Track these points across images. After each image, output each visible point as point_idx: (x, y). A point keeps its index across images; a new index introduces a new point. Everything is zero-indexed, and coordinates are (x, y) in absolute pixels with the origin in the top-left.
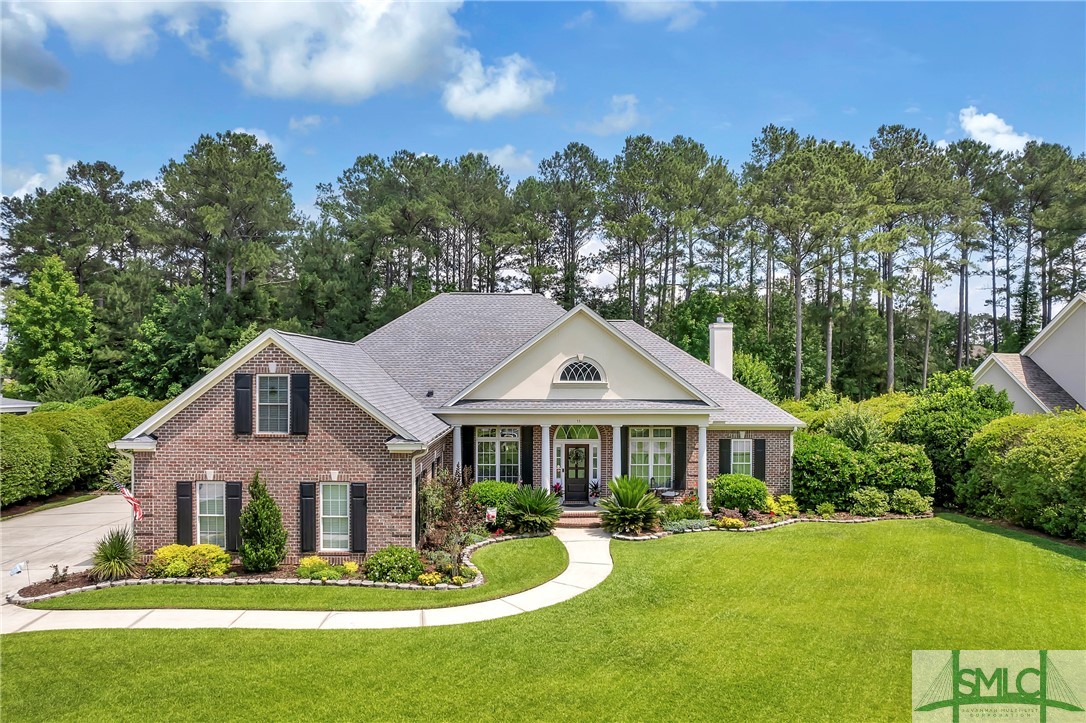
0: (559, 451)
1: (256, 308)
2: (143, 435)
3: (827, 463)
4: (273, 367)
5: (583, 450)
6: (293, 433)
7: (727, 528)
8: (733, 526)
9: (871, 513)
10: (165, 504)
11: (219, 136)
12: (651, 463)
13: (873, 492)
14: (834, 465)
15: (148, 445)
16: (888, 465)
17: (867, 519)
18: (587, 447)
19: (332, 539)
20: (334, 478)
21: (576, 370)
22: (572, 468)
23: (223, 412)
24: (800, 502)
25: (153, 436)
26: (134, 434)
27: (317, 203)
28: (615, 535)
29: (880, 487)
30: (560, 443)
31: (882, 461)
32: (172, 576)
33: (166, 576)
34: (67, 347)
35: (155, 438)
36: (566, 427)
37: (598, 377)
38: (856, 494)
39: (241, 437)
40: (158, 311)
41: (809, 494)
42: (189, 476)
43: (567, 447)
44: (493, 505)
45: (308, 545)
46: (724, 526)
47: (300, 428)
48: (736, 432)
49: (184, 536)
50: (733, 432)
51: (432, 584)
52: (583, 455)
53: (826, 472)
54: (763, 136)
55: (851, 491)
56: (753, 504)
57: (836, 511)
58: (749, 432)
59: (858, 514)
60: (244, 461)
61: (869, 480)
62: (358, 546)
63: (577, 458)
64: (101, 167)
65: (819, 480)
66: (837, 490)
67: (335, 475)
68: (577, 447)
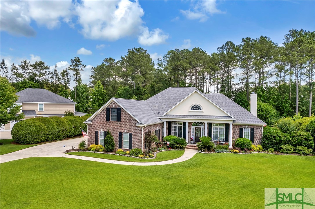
0: (193, 129)
1: (140, 91)
2: (89, 120)
3: (272, 136)
4: (114, 106)
5: (200, 129)
6: (117, 121)
7: (234, 152)
8: (235, 152)
9: (287, 152)
10: (93, 135)
11: (132, 49)
12: (218, 134)
13: (289, 146)
14: (274, 137)
15: (90, 123)
16: (295, 138)
17: (284, 154)
18: (201, 128)
19: (125, 146)
20: (126, 132)
21: (195, 107)
22: (197, 134)
23: (104, 116)
24: (263, 148)
25: (91, 121)
26: (87, 120)
27: (157, 64)
28: (200, 152)
29: (292, 145)
30: (193, 127)
31: (293, 137)
32: (92, 151)
33: (91, 151)
34: (100, 102)
35: (92, 121)
36: (195, 123)
37: (201, 109)
38: (283, 146)
39: (108, 122)
40: (118, 93)
41: (266, 145)
42: (98, 130)
43: (195, 128)
44: (169, 141)
45: (120, 147)
46: (233, 152)
47: (119, 120)
48: (245, 125)
49: (97, 143)
50: (244, 126)
51: (141, 157)
52: (199, 130)
53: (271, 139)
54: (289, 33)
55: (281, 145)
56: (245, 147)
57: (275, 151)
58: (249, 126)
59: (282, 152)
60: (108, 126)
61: (288, 142)
62: (130, 147)
63: (198, 131)
64: (110, 59)
65: (269, 141)
66: (275, 144)
67: (126, 131)
68: (198, 128)
